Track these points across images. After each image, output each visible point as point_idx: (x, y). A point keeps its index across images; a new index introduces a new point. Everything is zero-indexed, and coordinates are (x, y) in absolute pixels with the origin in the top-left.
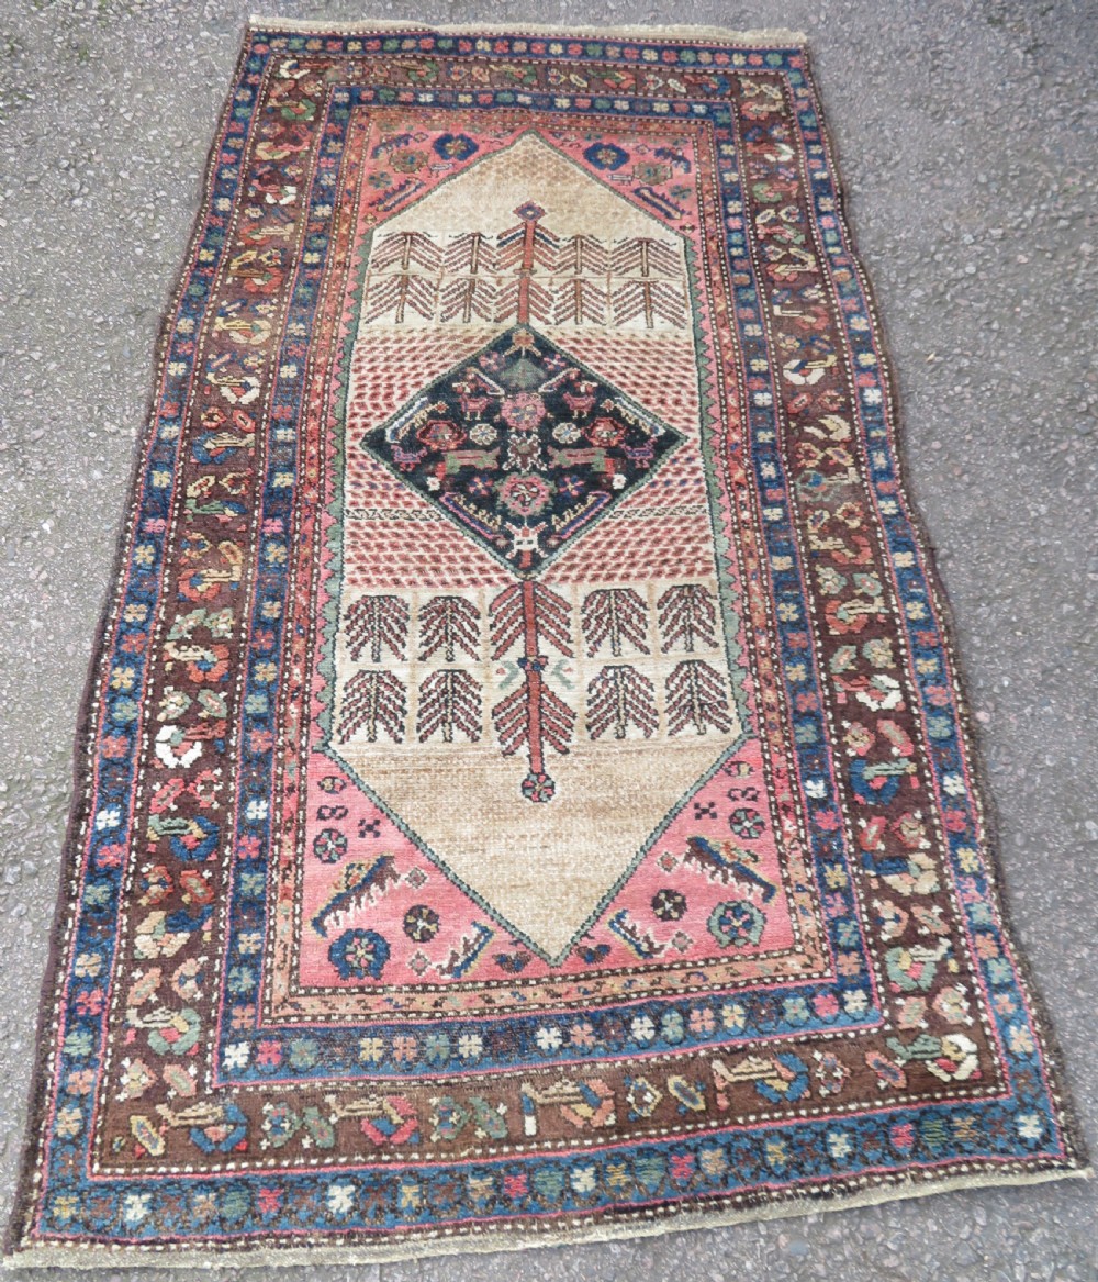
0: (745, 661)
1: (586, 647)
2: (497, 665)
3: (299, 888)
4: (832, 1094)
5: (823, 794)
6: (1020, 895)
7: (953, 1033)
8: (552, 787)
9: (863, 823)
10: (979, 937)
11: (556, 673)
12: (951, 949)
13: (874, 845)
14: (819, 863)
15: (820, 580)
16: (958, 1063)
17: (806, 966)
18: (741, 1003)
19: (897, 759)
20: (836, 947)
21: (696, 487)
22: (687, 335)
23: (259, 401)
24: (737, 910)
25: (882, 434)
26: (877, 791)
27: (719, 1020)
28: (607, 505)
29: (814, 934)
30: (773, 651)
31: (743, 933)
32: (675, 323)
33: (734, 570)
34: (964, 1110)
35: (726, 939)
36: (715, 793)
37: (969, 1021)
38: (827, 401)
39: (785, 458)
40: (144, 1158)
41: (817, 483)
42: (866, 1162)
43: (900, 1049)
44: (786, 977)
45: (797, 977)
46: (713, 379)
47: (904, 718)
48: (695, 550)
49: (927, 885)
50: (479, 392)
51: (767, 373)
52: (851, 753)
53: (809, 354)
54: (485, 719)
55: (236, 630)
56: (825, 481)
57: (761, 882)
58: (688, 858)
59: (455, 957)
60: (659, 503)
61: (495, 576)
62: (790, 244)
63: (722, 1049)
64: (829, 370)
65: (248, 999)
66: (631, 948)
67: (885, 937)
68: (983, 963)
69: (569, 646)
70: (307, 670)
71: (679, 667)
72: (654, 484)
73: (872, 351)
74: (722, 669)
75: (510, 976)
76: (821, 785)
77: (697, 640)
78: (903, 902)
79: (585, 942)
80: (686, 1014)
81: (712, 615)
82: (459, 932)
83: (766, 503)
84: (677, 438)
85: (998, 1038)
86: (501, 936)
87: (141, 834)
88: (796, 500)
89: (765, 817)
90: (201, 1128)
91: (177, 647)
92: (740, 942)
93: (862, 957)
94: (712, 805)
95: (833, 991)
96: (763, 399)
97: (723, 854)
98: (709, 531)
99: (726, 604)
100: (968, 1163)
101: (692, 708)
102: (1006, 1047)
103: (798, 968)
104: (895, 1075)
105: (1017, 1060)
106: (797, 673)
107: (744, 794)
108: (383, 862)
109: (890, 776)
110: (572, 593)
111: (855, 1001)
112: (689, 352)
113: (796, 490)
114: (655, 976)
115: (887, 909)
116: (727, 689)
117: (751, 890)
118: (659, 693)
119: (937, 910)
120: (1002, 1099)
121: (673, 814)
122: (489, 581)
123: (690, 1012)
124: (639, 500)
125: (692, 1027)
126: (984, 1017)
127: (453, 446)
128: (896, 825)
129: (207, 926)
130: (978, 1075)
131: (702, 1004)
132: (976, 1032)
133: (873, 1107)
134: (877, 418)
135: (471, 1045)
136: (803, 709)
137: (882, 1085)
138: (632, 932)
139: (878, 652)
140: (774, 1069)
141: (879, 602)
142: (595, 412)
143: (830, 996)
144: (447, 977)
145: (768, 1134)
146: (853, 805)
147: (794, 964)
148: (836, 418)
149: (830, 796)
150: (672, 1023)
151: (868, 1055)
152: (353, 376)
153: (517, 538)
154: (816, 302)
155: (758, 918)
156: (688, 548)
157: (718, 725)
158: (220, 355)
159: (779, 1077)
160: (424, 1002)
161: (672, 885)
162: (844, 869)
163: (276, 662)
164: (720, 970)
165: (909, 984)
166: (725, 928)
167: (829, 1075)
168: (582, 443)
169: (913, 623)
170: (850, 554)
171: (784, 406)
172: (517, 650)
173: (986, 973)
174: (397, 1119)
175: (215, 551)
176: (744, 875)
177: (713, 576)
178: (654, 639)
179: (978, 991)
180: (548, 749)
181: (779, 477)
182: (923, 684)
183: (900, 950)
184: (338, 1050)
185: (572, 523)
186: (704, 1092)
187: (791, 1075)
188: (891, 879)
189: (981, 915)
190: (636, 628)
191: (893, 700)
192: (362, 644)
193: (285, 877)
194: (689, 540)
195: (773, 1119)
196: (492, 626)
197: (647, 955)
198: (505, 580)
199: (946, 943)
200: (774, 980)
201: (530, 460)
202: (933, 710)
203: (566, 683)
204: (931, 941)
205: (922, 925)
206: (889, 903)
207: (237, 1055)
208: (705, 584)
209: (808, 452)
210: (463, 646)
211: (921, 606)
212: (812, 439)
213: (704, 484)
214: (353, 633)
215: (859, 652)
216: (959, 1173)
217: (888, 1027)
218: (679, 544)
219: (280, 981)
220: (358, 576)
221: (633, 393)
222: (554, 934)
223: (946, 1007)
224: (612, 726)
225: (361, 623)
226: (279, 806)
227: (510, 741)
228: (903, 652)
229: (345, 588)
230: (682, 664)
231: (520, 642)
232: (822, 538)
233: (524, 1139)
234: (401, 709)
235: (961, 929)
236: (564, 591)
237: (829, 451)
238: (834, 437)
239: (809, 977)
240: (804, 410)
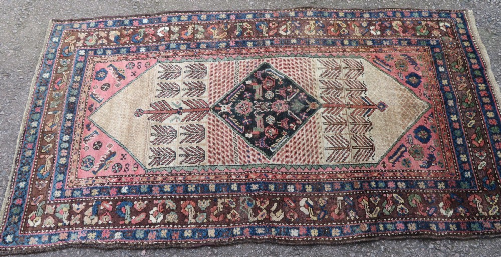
0: (174, 172)
1: (185, 126)
2: (180, 101)
3: (121, 60)
4: (35, 184)
5: (122, 192)
6: (78, 253)
7: (41, 221)
8: (139, 116)
9: (111, 203)
10: (67, 235)
11: (176, 117)
12: (65, 225)
13: (103, 206)
14: (100, 188)
15: (204, 201)
16: (32, 221)
17: (71, 181)
18: (66, 163)
19: (131, 218)
20: (74, 190)
21: (246, 161)
22: (323, 162)
23: (280, 35)
24: (92, 164)
25: (273, 234)
26: (121, 210)
27: (63, 157)
28: (239, 132)
29: (79, 184)
30: (176, 182)
31: (85, 165)
32: (328, 158)
33: (210, 171)
34: (19, 220)
35: (84, 160)
36: (129, 159)
37: (43, 227)
38: (292, 214)
39: (261, 194)
40: (65, 39)
41: (249, 205)
42: (16, 191)
43: (41, 205)
44: (70, 175)
45: (69, 178)
46: (299, 170)
47: (145, 222)
48: (219, 159)
49: (87, 221)
50: (288, 93)
51: (305, 191)
52: (135, 203)
53: (317, 209)
54: (162, 99)
55: (197, 39)
56: (250, 208)
57: (98, 170)
58: (110, 151)
59: (95, 95)
60: (240, 148)
61: (212, 100)
62: (382, 208)
63: (55, 157)
64: (308, 216)
65: (95, 53)
66: (87, 136)
67: (73, 205)
69: (185, 121)
70: (183, 56)
71: (174, 152)
72: (247, 147)
73: (319, 235)
74: (171, 165)
75: (87, 108)
76: (126, 192)
77: (183, 158)
78: (82, 213)
79: (92, 124)
80: (67, 149)
81: (193, 163)
82: (101, 95)
83: (239, 185)
84: (269, 156)
85: (35, 234)
86: (98, 105)
87: (141, 27)
88: (241, 196)
89: (118, 174)
90: (68, 48)
91: (193, 27)
92: (82, 164)
93: (69, 197)
94: (125, 159)
95: (62, 188)
96: (291, 189)
97: (109, 161)
98: (227, 164)
99: (197, 168)
100: (6, 218)
101: (159, 155)
102: (32, 236)
103: (71, 179)
104: (35, 202)
105: (28, 239)
106: (167, 188)
107: (127, 168)
108: (124, 78)
109: (125, 214)
110: (205, 122)
111: (58, 194)
113: (244, 197)
114: (78, 142)
115: (82, 207)
116: (164, 166)
117: (96, 167)
118: (165, 146)
119: (78, 223)
120: (19, 232)
121: (125, 148)
122: (211, 99)
123: (67, 150)
124: (241, 142)
125: (63, 150)
126: (43, 231)
127: (264, 87)
128: (108, 214)
129: (115, 43)
130: (27, 226)
131: (68, 153)
132: (39, 228)
133: (29, 195)
134: (282, 233)
135: (73, 99)
136: (153, 189)
137: (33, 199)
138: (92, 136)
139: (172, 217)
140: (46, 170)
141: (193, 221)
142: (280, 130)
143: (61, 187)
144: (91, 93)
145: (30, 167)
146: (117, 201)
147: (72, 178)
148: (282, 216)
149: (122, 194)
150: (65, 145)
151: (42, 196)
152: (293, 58)
153: (226, 106)
154: (347, 215)
155: (88, 169)
156: (220, 157)
157: (151, 162)
158: (299, 23)
159: (44, 171)
160: (86, 89)
161: (103, 147)
162: (97, 195)
163: (187, 49)
164: (76, 158)
165: (58, 210)
166: (87, 160)
167: (40, 184)
168: (266, 125)
169: (183, 232)
170: (215, 213)
171: (287, 196)
172: (184, 106)
173: (55, 235)
174: (60, 85)
175: (223, 31)
176: (101, 166)
177: (208, 164)
178: (185, 145)
179: (51, 231)
180: (150, 115)
181: (251, 191)
182: (157, 231)
183: (69, 208)
184: (79, 72)
185: (232, 121)
186: (46, 152)
187: (43, 174)
188: (90, 209)
189: (73, 237)
190: (190, 140)
191: (153, 220)
192: (191, 68)
193: (124, 57)
194: (223, 157)
195: (34, 168)
196: (194, 100)
197: (84, 140)
198: (211, 103)
199: (67, 223)
200: (69, 172)
201: (258, 109)
202: (147, 233)
203: (172, 120)
204: (69, 219)
206: (83, 208)
207: (82, 52)
208: (205, 161)
209: (264, 203)
210: (188, 93)
211: (190, 236)
212: (271, 205)
213: (248, 164)
214: (194, 65)
215: (173, 210)
216: (4, 215)
217: (48, 202)
218: (222, 154)
219: (98, 59)
220: (214, 65)
221: (291, 142)
222: (96, 118)
223: (49, 220)
224: (156, 132)
225: (198, 67)
226: (143, 54)
227: (155, 105)
228: (171, 226)
229: (210, 62)
230: (175, 153)
232: (222, 204)
233: (48, 110)
234: (168, 78)
235: (70, 229)
236: (205, 119)
237: (264, 211)
238: (272, 214)
239: (68, 182)
240: (286, 205)
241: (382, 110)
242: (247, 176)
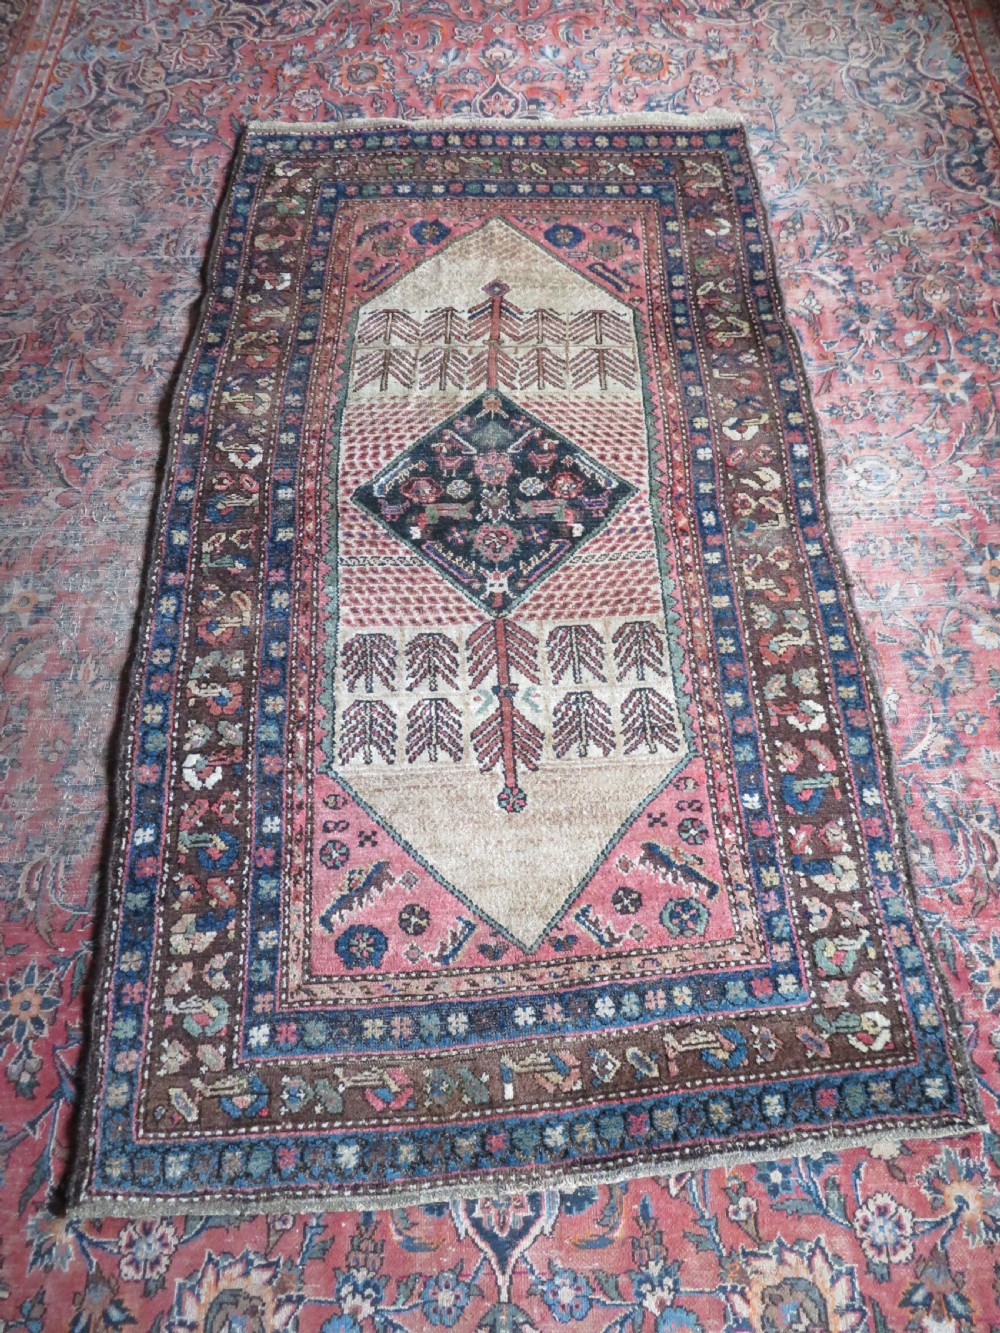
0: (689, 688)
1: (551, 676)
2: (474, 693)
3: (309, 891)
4: (766, 1062)
5: (758, 806)
7: (870, 1010)
8: (524, 798)
9: (792, 831)
10: (894, 929)
11: (526, 698)
12: (870, 939)
13: (802, 849)
14: (754, 865)
15: (755, 617)
16: (874, 1037)
17: (744, 954)
18: (688, 985)
19: (822, 774)
20: (770, 937)
21: (645, 534)
22: (637, 395)
23: (261, 467)
24: (686, 905)
25: (808, 484)
26: (805, 802)
27: (670, 999)
28: (568, 551)
29: (752, 926)
30: (714, 680)
31: (691, 925)
32: (627, 385)
33: (679, 607)
34: (880, 1077)
35: (676, 930)
36: (666, 804)
37: (885, 1000)
38: (761, 454)
39: (723, 507)
40: (185, 1125)
41: (752, 530)
42: (796, 1121)
43: (825, 1025)
44: (728, 963)
45: (737, 963)
46: (660, 436)
47: (827, 738)
48: (645, 590)
49: (849, 883)
50: (455, 452)
51: (708, 430)
52: (782, 769)
53: (745, 412)
54: (466, 742)
55: (248, 668)
56: (759, 527)
57: (705, 881)
58: (642, 861)
59: (444, 947)
60: (613, 549)
61: (471, 615)
62: (727, 313)
63: (673, 1024)
64: (763, 427)
65: (267, 987)
66: (595, 939)
67: (812, 929)
68: (898, 950)
69: (537, 674)
70: (311, 702)
71: (633, 693)
72: (609, 532)
73: (800, 411)
74: (671, 697)
75: (493, 963)
76: (757, 797)
77: (648, 671)
78: (829, 899)
79: (555, 933)
80: (642, 995)
81: (660, 648)
82: (447, 924)
83: (706, 548)
84: (629, 489)
85: (910, 1014)
86: (481, 929)
87: (172, 848)
88: (733, 544)
89: (709, 825)
90: (230, 1097)
91: (198, 686)
92: (688, 933)
93: (794, 946)
94: (663, 815)
95: (768, 975)
96: (705, 454)
97: (673, 858)
98: (657, 574)
99: (672, 637)
100: (882, 1122)
101: (644, 730)
102: (917, 1021)
103: (738, 956)
104: (820, 1047)
105: (925, 1033)
106: (735, 699)
107: (690, 806)
108: (379, 868)
109: (816, 790)
110: (540, 629)
111: (787, 983)
112: (638, 412)
113: (733, 537)
114: (615, 962)
115: (814, 905)
116: (674, 714)
117: (697, 888)
118: (616, 717)
119: (857, 905)
120: (912, 1066)
121: (630, 822)
122: (466, 619)
123: (645, 993)
124: (596, 546)
125: (647, 1005)
126: (898, 997)
127: (432, 500)
128: (822, 831)
129: (231, 925)
130: (892, 1046)
131: (654, 986)
132: (888, 1010)
133: (802, 1074)
134: (804, 470)
135: (458, 1023)
136: (740, 730)
137: (810, 1055)
138: (595, 923)
139: (807, 680)
140: (717, 1040)
141: (806, 636)
142: (557, 468)
143: (766, 980)
144: (437, 964)
145: (712, 1096)
146: (784, 814)
147: (735, 952)
148: (769, 470)
149: (765, 807)
150: (630, 1005)
151: (798, 1030)
152: (344, 439)
153: (490, 581)
154: (750, 366)
155: (703, 912)
156: (639, 588)
157: (667, 745)
158: (227, 425)
159: (722, 1047)
160: (418, 987)
161: (630, 884)
162: (777, 870)
163: (283, 695)
164: (671, 957)
165: (834, 970)
166: (676, 921)
167: (764, 1046)
168: (546, 495)
169: (836, 654)
170: (781, 593)
171: (723, 460)
172: (491, 680)
173: (900, 959)
174: (395, 1088)
175: (228, 599)
176: (691, 875)
177: (661, 613)
178: (611, 667)
179: (892, 975)
180: (521, 767)
181: (718, 525)
182: (845, 708)
183: (826, 940)
184: (346, 1030)
185: (537, 568)
186: (658, 1061)
187: (732, 1046)
188: (818, 879)
189: (896, 908)
190: (593, 659)
191: (819, 723)
192: (357, 677)
193: (296, 882)
194: (640, 582)
195: (716, 1084)
196: (470, 659)
197: (609, 945)
198: (480, 618)
199: (866, 933)
200: (717, 966)
201: (500, 512)
202: (854, 731)
203: (535, 707)
204: (853, 932)
205: (844, 919)
206: (816, 900)
207: (260, 1035)
208: (654, 621)
209: (744, 502)
210: (445, 677)
211: (842, 639)
212: (747, 489)
213: (652, 531)
214: (349, 668)
215: (789, 681)
216: (875, 1130)
217: (815, 1006)
218: (631, 585)
219: (296, 973)
220: (352, 617)
221: (590, 449)
222: (529, 930)
223: (865, 988)
224: (575, 746)
225: (356, 658)
226: (291, 821)
227: (487, 759)
228: (827, 680)
229: (341, 628)
230: (635, 691)
231: (494, 672)
232: (756, 579)
233: (504, 1103)
234: (392, 734)
235: (878, 921)
236: (531, 627)
237: (762, 500)
238: (767, 487)
239: (748, 963)
240: (741, 463)
241: (505, 289)
242: (684, 531)
